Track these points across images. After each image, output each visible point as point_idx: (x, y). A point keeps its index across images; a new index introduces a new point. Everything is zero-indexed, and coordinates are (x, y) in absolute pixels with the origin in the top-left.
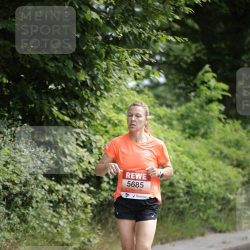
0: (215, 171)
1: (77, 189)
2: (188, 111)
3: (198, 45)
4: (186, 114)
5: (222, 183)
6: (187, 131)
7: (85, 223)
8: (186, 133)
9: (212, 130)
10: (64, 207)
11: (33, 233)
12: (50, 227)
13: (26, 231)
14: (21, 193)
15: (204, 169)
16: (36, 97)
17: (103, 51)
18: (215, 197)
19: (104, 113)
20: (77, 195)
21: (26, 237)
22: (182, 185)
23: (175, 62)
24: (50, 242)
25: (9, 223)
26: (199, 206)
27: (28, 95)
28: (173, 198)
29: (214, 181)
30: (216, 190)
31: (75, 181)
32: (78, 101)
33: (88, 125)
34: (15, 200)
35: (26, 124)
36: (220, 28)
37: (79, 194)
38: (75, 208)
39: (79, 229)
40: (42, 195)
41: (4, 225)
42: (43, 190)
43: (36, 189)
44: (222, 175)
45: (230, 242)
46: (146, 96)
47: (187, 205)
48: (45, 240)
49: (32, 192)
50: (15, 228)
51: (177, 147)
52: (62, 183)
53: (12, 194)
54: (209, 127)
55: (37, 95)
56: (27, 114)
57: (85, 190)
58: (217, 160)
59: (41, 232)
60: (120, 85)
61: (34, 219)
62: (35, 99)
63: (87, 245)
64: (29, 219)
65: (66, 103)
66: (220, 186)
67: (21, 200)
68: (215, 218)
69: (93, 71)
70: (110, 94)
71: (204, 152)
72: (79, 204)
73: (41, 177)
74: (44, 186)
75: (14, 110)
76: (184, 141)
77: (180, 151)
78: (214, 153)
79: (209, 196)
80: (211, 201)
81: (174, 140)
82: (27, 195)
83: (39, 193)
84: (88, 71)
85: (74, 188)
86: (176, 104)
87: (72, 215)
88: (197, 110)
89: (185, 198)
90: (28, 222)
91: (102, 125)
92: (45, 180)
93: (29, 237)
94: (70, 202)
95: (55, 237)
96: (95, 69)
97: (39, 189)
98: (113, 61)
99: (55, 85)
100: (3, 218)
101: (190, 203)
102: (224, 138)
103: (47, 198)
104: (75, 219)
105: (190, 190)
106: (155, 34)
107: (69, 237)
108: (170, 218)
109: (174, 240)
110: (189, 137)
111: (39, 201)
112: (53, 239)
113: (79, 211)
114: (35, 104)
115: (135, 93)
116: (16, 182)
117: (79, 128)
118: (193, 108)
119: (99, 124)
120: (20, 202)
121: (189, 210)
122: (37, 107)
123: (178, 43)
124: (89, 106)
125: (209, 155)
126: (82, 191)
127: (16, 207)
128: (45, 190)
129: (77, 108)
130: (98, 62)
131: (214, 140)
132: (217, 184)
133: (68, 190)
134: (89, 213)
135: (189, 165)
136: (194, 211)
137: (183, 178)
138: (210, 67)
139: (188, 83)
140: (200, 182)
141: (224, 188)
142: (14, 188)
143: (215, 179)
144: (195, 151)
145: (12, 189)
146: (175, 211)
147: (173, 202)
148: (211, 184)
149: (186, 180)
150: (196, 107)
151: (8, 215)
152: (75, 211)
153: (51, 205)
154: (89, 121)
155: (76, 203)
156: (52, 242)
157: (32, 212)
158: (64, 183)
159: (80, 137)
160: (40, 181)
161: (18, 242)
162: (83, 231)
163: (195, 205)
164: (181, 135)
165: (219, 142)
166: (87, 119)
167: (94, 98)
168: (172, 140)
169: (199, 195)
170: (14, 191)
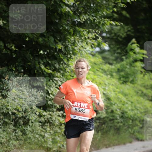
0: (138, 103)
1: (56, 114)
2: (122, 67)
3: (129, 27)
4: (121, 69)
5: (142, 111)
6: (122, 79)
7: (61, 135)
8: (121, 80)
9: (137, 78)
10: (48, 125)
11: (30, 141)
12: (40, 137)
13: (25, 140)
14: (23, 117)
15: (132, 103)
16: (32, 59)
17: (72, 31)
18: (138, 119)
19: (72, 68)
20: (56, 118)
21: (25, 143)
22: (119, 112)
23: (115, 37)
24: (40, 146)
25: (15, 135)
26: (129, 125)
27: (27, 57)
28: (113, 120)
29: (138, 110)
30: (139, 115)
31: (55, 110)
32: (57, 61)
33: (63, 76)
34: (19, 121)
35: (25, 75)
36: (142, 16)
37: (57, 117)
38: (55, 126)
39: (57, 139)
40: (35, 118)
41: (13, 136)
42: (36, 115)
43: (32, 114)
44: (142, 106)
45: (147, 147)
46: (97, 58)
47: (121, 124)
48: (37, 146)
49: (29, 117)
50: (19, 138)
51: (115, 89)
52: (47, 111)
53: (17, 117)
54: (135, 77)
55: (32, 57)
56: (27, 69)
57: (60, 115)
58: (140, 97)
59: (34, 141)
60: (82, 51)
61: (31, 133)
62: (31, 59)
63: (62, 148)
64: (27, 133)
65: (50, 62)
66: (141, 113)
67: (23, 121)
68: (139, 132)
69: (66, 43)
70: (76, 56)
71: (132, 92)
72: (57, 123)
73: (34, 107)
74: (36, 113)
75: (19, 67)
76: (120, 86)
77: (117, 91)
78: (138, 93)
79: (135, 119)
80: (136, 122)
81: (114, 85)
82: (26, 118)
83: (34, 117)
84: (63, 43)
85: (54, 114)
86: (115, 62)
87: (53, 130)
88: (128, 67)
89: (120, 120)
90: (27, 134)
91: (71, 76)
92: (37, 109)
93: (27, 144)
94: (51, 123)
95: (43, 144)
96: (67, 41)
97: (33, 115)
98: (78, 37)
99: (43, 51)
100: (12, 132)
101: (123, 123)
102: (144, 83)
103: (38, 120)
104: (55, 132)
105: (123, 115)
106: (103, 20)
107: (51, 144)
108: (111, 132)
109: (114, 145)
110: (123, 83)
111: (33, 122)
112: (41, 145)
113: (57, 128)
114: (31, 62)
115: (91, 56)
116: (20, 110)
117: (57, 77)
118: (125, 65)
119: (69, 75)
120: (22, 123)
121: (123, 127)
122: (32, 65)
123: (116, 25)
124: (63, 64)
125: (135, 94)
126: (59, 116)
127: (20, 125)
128: (37, 115)
129: (56, 65)
130: (69, 37)
131: (138, 85)
132: (140, 111)
133: (51, 115)
134: (63, 129)
135: (123, 100)
136: (126, 128)
137: (119, 108)
138: (135, 40)
139: (122, 50)
140: (129, 110)
141: (144, 114)
142: (18, 114)
143: (138, 108)
144: (127, 91)
145: (17, 115)
146: (114, 128)
147: (113, 122)
148: (136, 112)
149: (121, 109)
150: (127, 65)
151: (15, 130)
152: (54, 128)
153: (41, 124)
154: (63, 73)
155: (55, 123)
156: (41, 147)
157: (29, 128)
158: (48, 111)
159: (58, 83)
160: (34, 110)
161: (21, 147)
162: (59, 140)
163: (126, 124)
164: (118, 82)
165: (141, 86)
166: (62, 72)
167: (66, 59)
168: (113, 85)
169: (128, 118)
170: (18, 116)
